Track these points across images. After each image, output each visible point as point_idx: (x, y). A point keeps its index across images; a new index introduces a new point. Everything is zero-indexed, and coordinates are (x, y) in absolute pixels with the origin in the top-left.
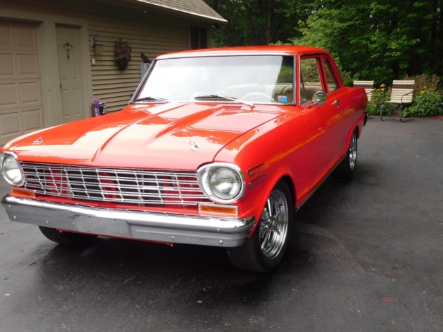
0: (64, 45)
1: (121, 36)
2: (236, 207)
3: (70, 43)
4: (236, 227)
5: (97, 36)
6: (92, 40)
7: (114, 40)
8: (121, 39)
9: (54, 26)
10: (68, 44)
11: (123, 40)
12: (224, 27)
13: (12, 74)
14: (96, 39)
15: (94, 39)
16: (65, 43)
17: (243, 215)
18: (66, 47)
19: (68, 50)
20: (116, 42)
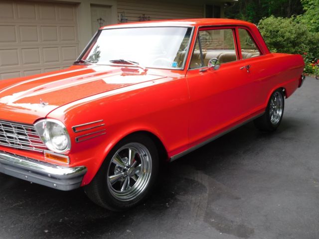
0: (98, 20)
1: (144, 13)
2: (67, 157)
3: (102, 18)
4: (64, 174)
5: (124, 12)
6: (120, 15)
7: (139, 16)
8: (144, 15)
9: (90, 6)
10: (101, 19)
11: (146, 16)
12: (234, 4)
13: (56, 40)
14: (123, 15)
15: (122, 15)
16: (99, 18)
17: (75, 164)
18: (99, 21)
19: (100, 23)
20: (140, 17)
